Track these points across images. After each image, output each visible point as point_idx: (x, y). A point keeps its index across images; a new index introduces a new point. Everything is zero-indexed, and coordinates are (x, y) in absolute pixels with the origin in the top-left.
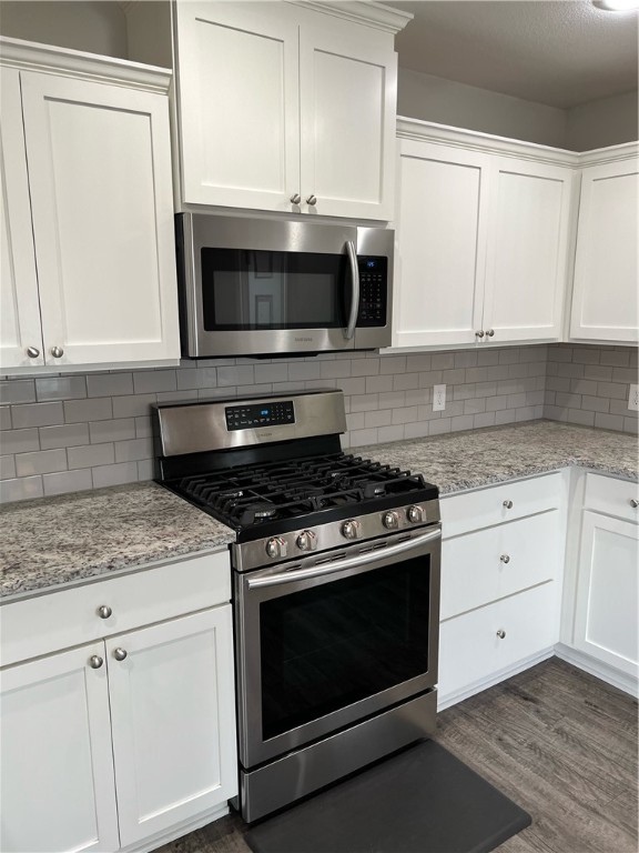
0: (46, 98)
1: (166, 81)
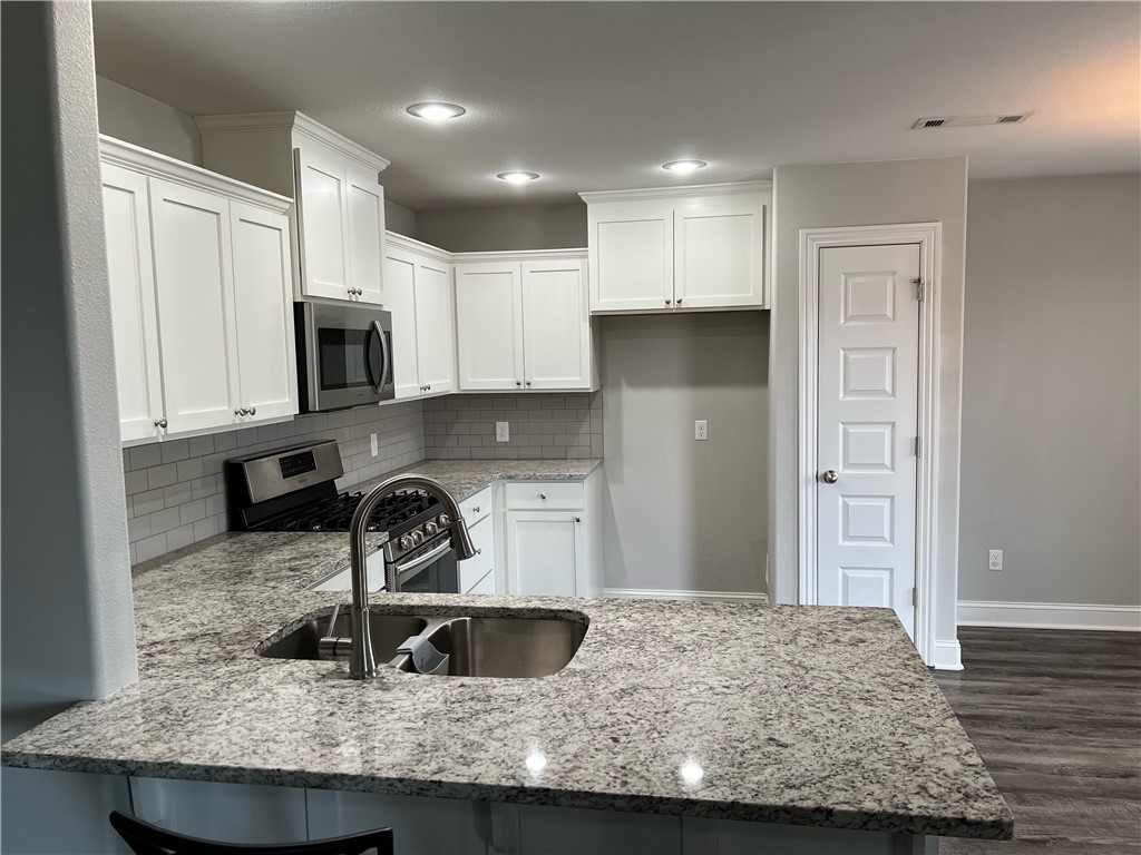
0: (241, 220)
1: (287, 206)
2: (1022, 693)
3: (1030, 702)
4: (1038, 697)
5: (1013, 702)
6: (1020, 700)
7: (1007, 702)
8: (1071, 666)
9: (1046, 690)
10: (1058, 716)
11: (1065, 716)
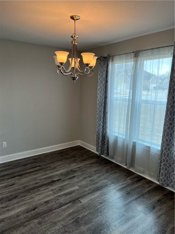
2: (10, 186)
3: (12, 188)
4: (14, 186)
5: (6, 191)
6: (9, 189)
7: (5, 191)
8: (24, 171)
9: (16, 182)
10: (18, 191)
11: (20, 191)
